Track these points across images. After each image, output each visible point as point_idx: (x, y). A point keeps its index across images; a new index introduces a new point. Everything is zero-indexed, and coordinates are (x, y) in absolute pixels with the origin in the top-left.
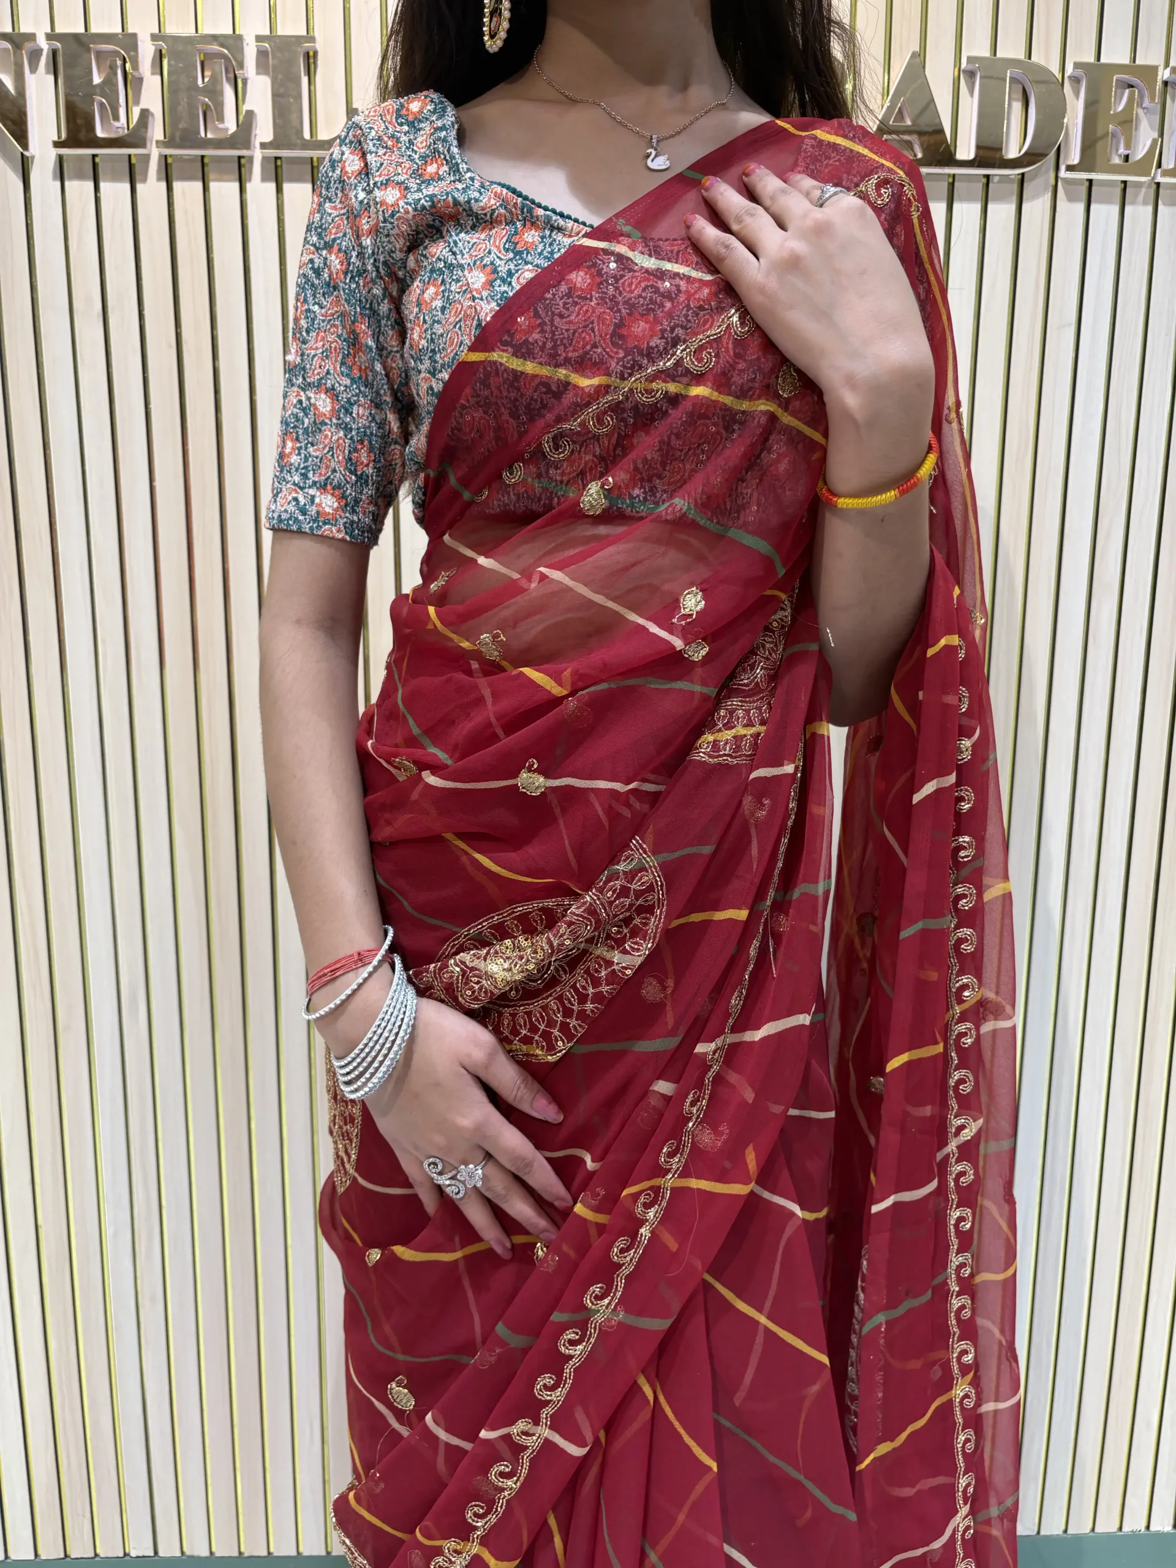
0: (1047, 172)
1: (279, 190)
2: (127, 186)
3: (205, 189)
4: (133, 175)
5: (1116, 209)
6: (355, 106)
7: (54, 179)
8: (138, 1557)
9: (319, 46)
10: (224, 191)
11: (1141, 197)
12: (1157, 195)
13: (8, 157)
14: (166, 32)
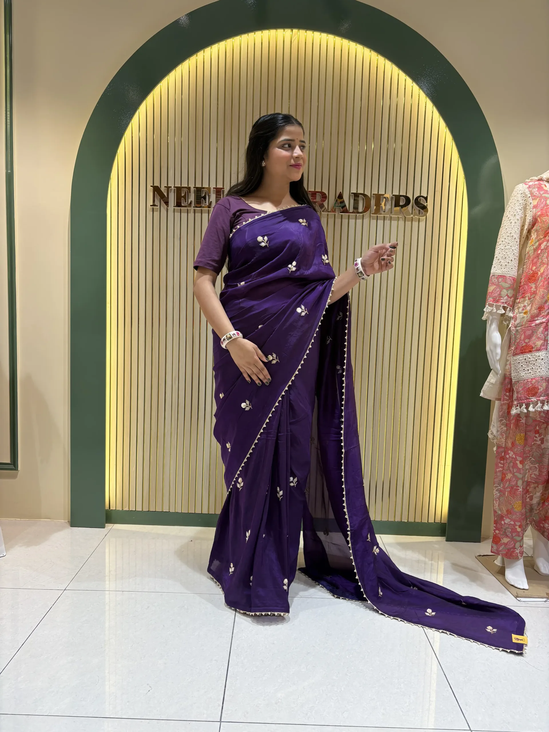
0: (368, 214)
2: (187, 214)
3: (202, 215)
4: (188, 212)
5: (382, 221)
7: (173, 213)
10: (205, 215)
11: (388, 219)
12: (391, 219)
13: (164, 208)
14: (197, 186)
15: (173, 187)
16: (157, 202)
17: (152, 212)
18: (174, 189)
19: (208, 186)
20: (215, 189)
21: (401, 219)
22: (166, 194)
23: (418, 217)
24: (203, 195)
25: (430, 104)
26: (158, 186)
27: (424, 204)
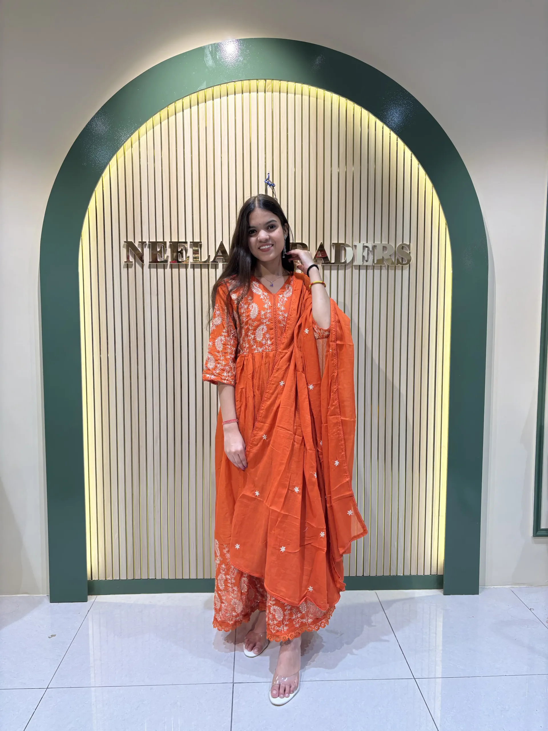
0: (350, 264)
1: (194, 270)
2: (163, 270)
3: (179, 270)
4: (164, 268)
5: (365, 271)
6: (209, 255)
7: (148, 268)
8: (151, 579)
9: (202, 243)
10: (183, 271)
11: (370, 269)
12: (373, 268)
13: (139, 264)
14: (172, 241)
15: (147, 243)
16: (131, 259)
17: (127, 269)
18: (149, 245)
19: (184, 241)
20: (192, 243)
21: (384, 267)
22: (140, 250)
23: (401, 265)
24: (180, 250)
25: (408, 152)
26: (132, 242)
27: (406, 251)
